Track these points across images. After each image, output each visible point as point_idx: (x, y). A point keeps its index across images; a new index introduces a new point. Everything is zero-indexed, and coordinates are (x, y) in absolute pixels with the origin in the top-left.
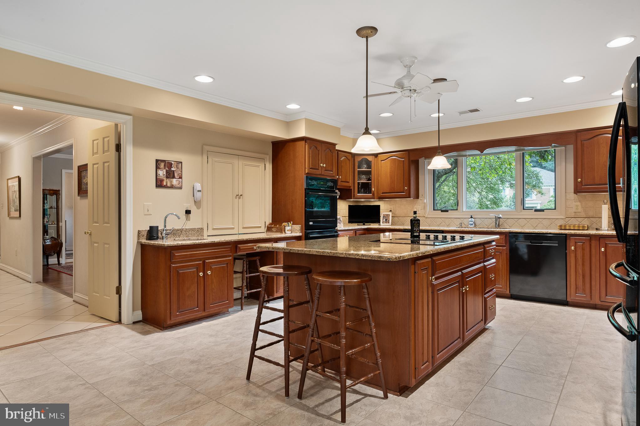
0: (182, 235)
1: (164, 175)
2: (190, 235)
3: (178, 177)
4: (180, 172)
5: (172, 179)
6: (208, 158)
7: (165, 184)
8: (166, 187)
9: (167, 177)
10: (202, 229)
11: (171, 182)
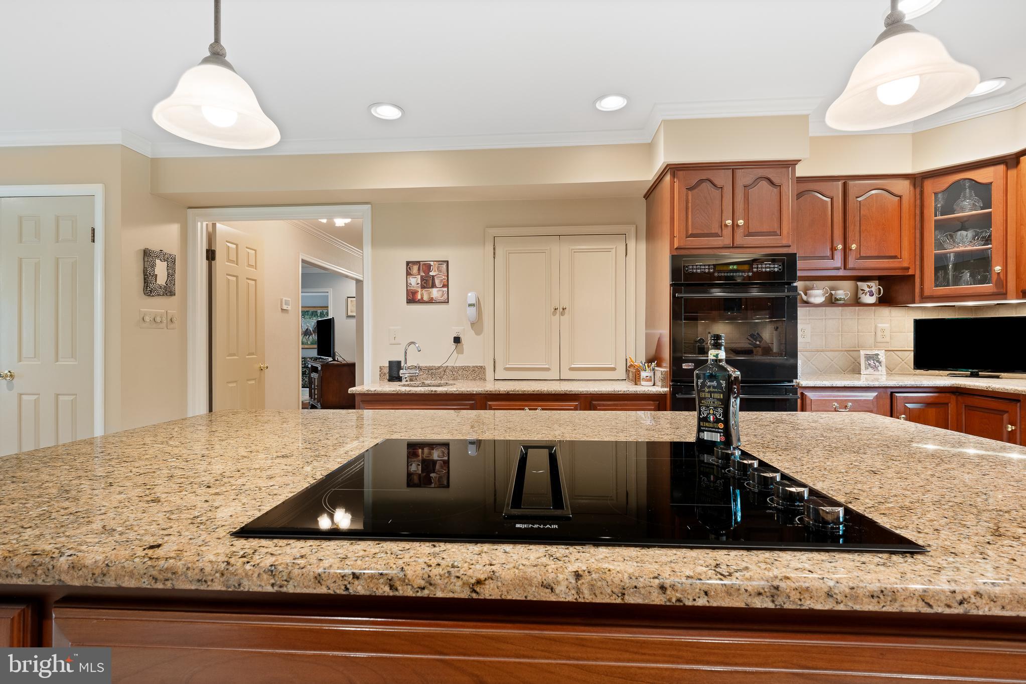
0: (445, 376)
1: (418, 284)
2: (460, 377)
3: (440, 285)
4: (444, 277)
5: (430, 290)
6: (494, 249)
7: (419, 297)
8: (421, 301)
9: (423, 287)
10: (482, 369)
11: (429, 294)
